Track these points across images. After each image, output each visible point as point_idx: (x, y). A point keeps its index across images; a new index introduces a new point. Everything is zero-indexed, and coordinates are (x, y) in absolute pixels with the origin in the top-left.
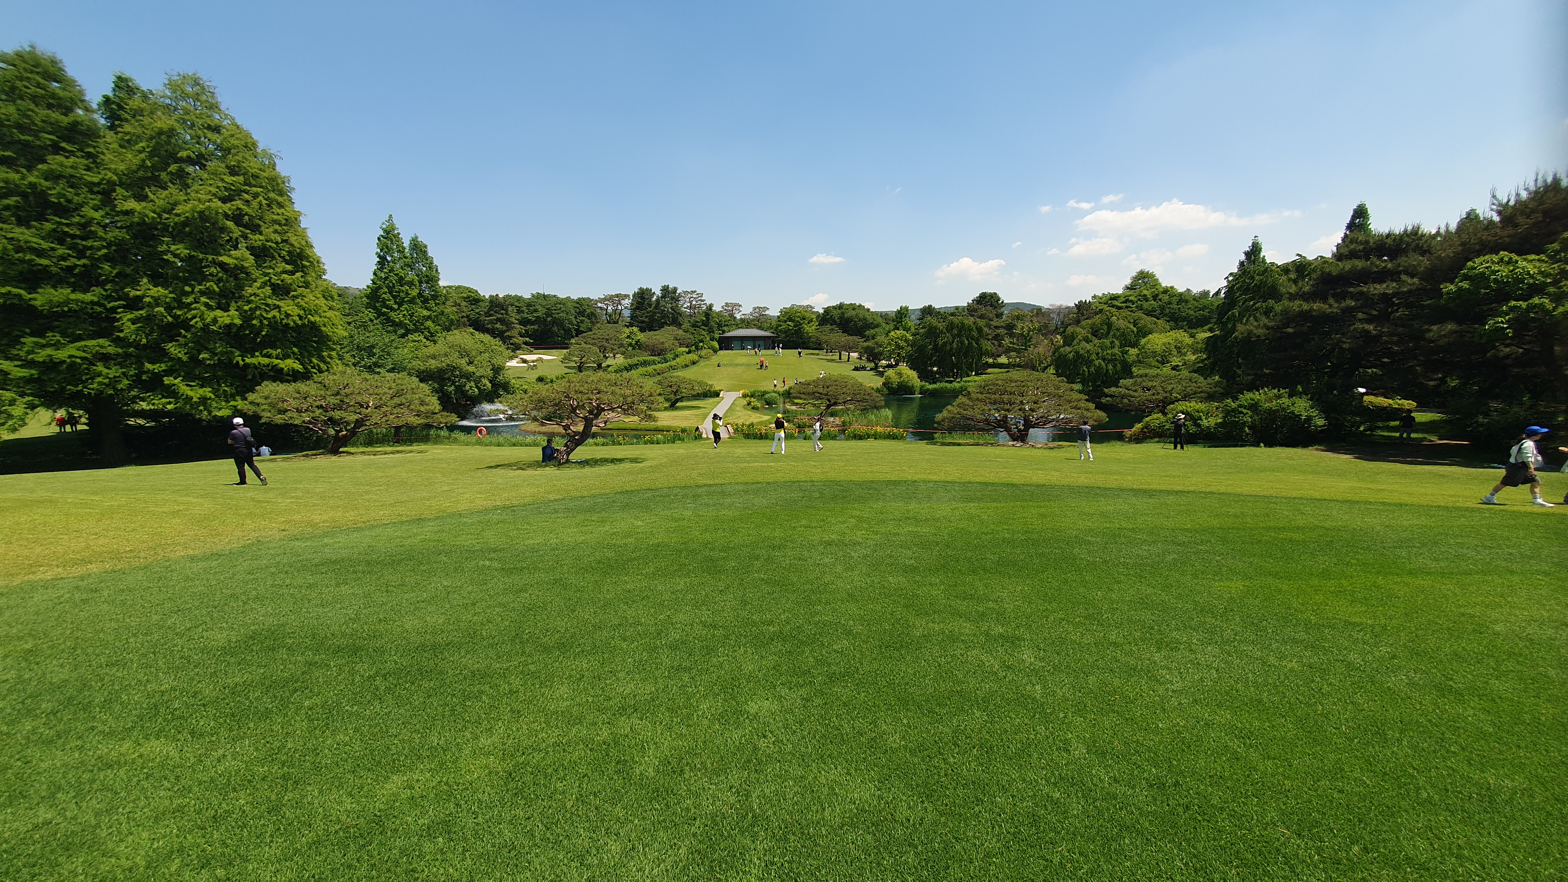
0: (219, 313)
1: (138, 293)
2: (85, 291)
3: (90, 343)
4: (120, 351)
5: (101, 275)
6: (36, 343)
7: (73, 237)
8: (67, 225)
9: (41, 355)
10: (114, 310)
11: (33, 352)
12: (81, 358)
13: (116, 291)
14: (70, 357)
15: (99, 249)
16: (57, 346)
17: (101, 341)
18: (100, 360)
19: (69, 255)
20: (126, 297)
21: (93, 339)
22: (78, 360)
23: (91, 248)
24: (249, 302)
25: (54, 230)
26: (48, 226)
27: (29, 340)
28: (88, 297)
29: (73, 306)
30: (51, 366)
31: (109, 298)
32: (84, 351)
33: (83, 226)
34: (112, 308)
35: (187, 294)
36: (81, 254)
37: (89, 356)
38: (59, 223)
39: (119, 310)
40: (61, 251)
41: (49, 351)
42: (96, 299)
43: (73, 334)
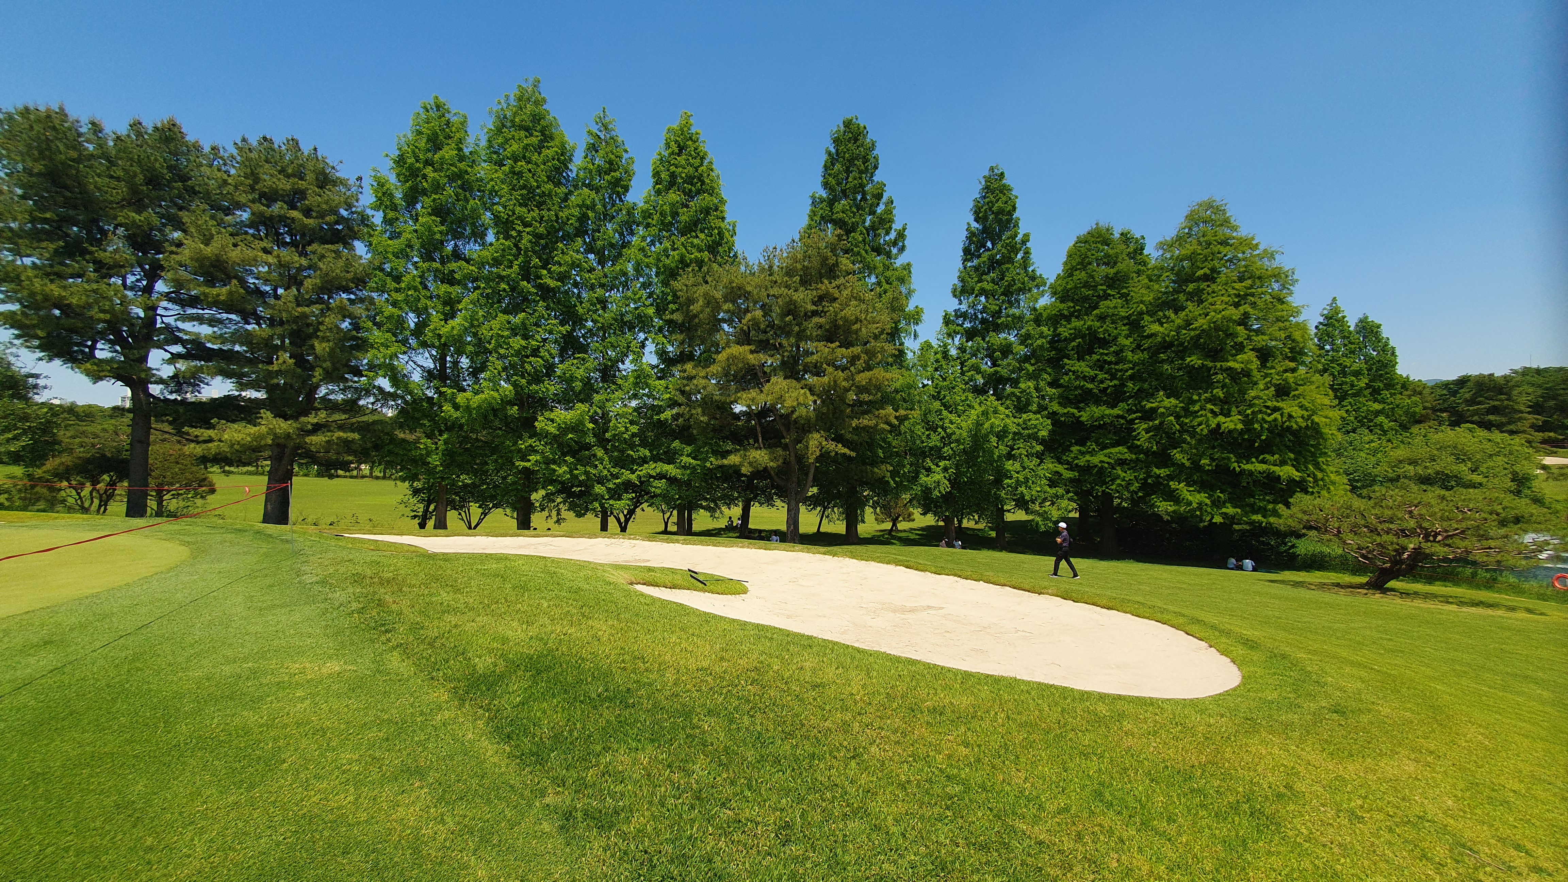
0: (1221, 419)
1: (1153, 405)
2: (1113, 407)
3: (1113, 450)
4: (1134, 457)
5: (1125, 392)
6: (1080, 451)
7: (1110, 363)
8: (1106, 355)
9: (1082, 462)
10: (1132, 421)
11: (1077, 458)
12: (1107, 463)
13: (1135, 405)
14: (1101, 462)
15: (1127, 371)
16: (1092, 453)
17: (1120, 448)
18: (1119, 465)
19: (1106, 379)
20: (1142, 410)
21: (1114, 447)
22: (1106, 465)
23: (1121, 370)
24: (1251, 406)
25: (1099, 360)
26: (1095, 357)
27: (1075, 449)
28: (1116, 411)
29: (1106, 420)
30: (1087, 469)
31: (1130, 411)
32: (1109, 457)
33: (1117, 353)
34: (1131, 420)
35: (1194, 402)
36: (1113, 377)
37: (1112, 461)
38: (1102, 354)
39: (1137, 421)
40: (1101, 376)
41: (1088, 457)
42: (1121, 413)
43: (1103, 442)
